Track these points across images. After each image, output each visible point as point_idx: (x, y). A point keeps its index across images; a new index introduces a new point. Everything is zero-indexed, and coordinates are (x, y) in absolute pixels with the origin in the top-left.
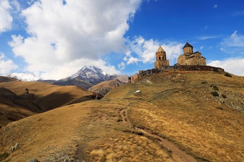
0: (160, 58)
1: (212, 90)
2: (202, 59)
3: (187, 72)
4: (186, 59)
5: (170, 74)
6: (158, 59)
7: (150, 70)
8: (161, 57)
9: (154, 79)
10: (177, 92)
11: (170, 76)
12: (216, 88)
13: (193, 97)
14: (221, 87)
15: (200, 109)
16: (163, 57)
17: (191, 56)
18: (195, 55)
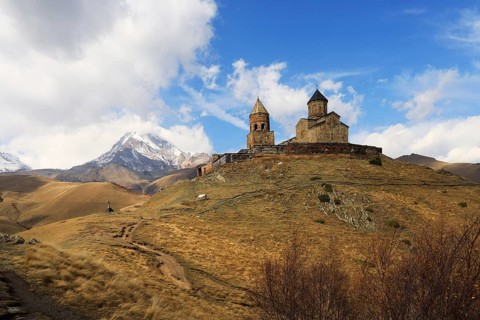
0: (256, 127)
1: (321, 191)
2: (341, 127)
3: (297, 157)
4: (309, 128)
5: (263, 162)
6: (253, 129)
7: (229, 154)
8: (259, 124)
9: (231, 173)
10: (260, 196)
11: (261, 167)
12: (329, 188)
13: (285, 203)
14: (339, 187)
15: (285, 222)
16: (263, 126)
17: (320, 121)
18: (327, 120)
